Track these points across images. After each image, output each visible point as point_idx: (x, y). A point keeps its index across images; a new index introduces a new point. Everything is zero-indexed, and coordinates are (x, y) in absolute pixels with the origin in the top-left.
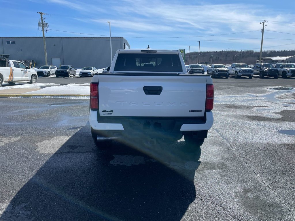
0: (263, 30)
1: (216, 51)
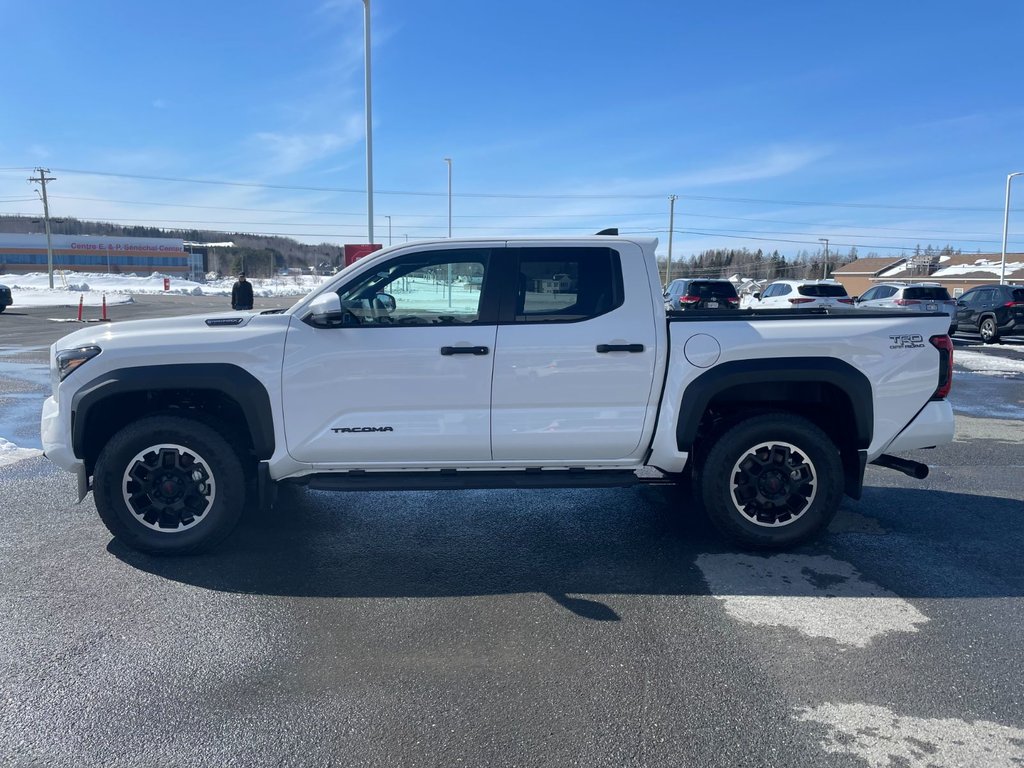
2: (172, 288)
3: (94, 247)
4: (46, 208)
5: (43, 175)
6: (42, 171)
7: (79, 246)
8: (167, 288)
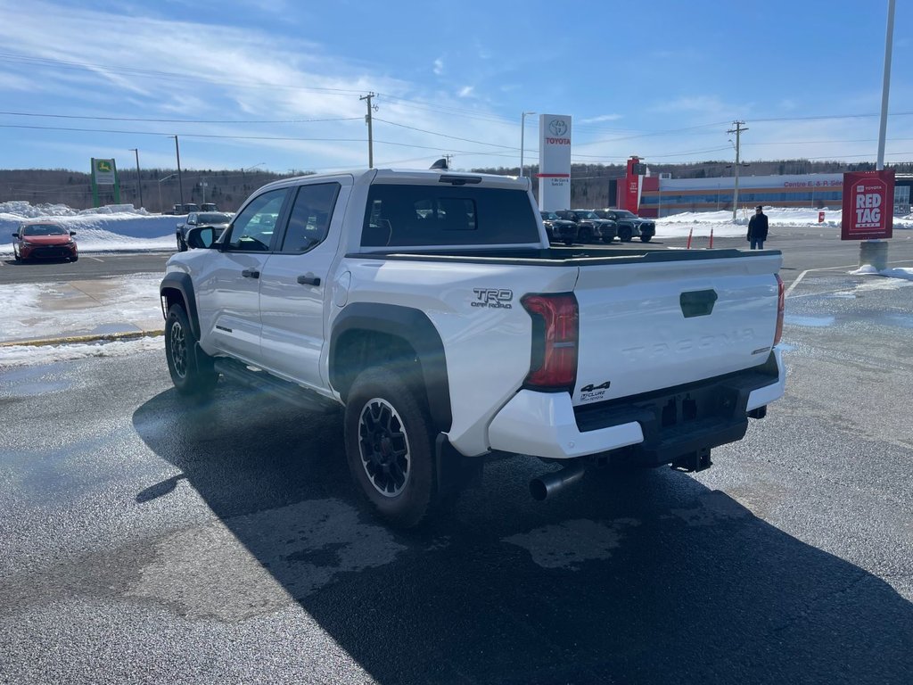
0: (369, 118)
1: (207, 170)
2: (826, 221)
3: (804, 184)
4: (738, 155)
5: (738, 127)
6: (738, 124)
7: (791, 185)
8: (821, 220)
